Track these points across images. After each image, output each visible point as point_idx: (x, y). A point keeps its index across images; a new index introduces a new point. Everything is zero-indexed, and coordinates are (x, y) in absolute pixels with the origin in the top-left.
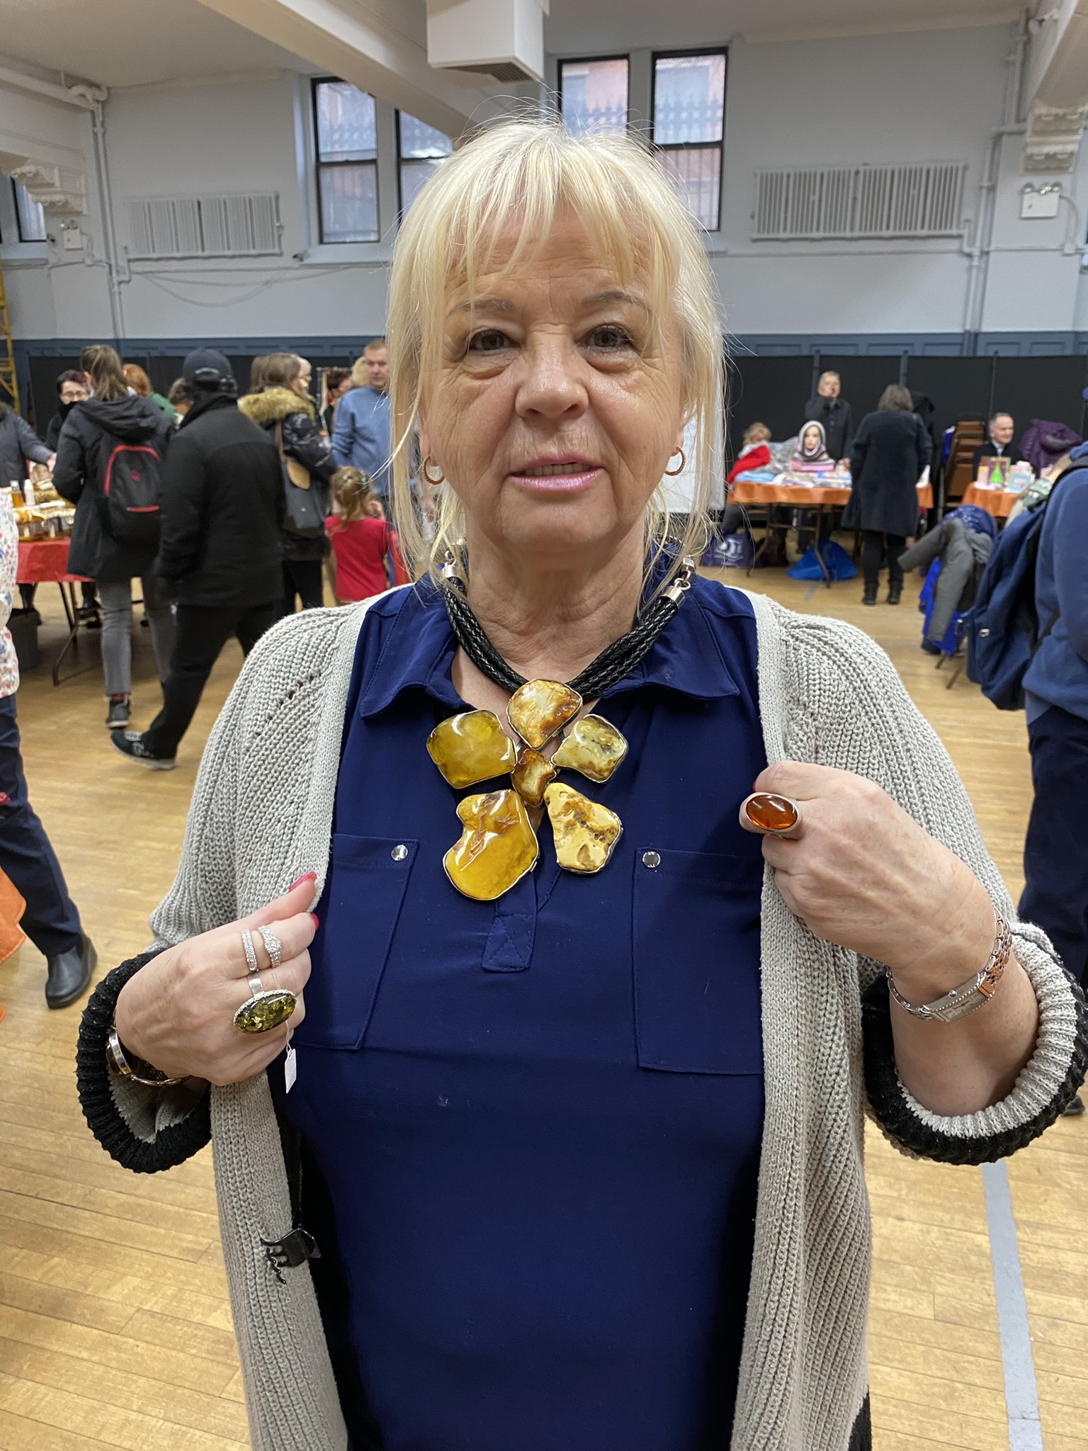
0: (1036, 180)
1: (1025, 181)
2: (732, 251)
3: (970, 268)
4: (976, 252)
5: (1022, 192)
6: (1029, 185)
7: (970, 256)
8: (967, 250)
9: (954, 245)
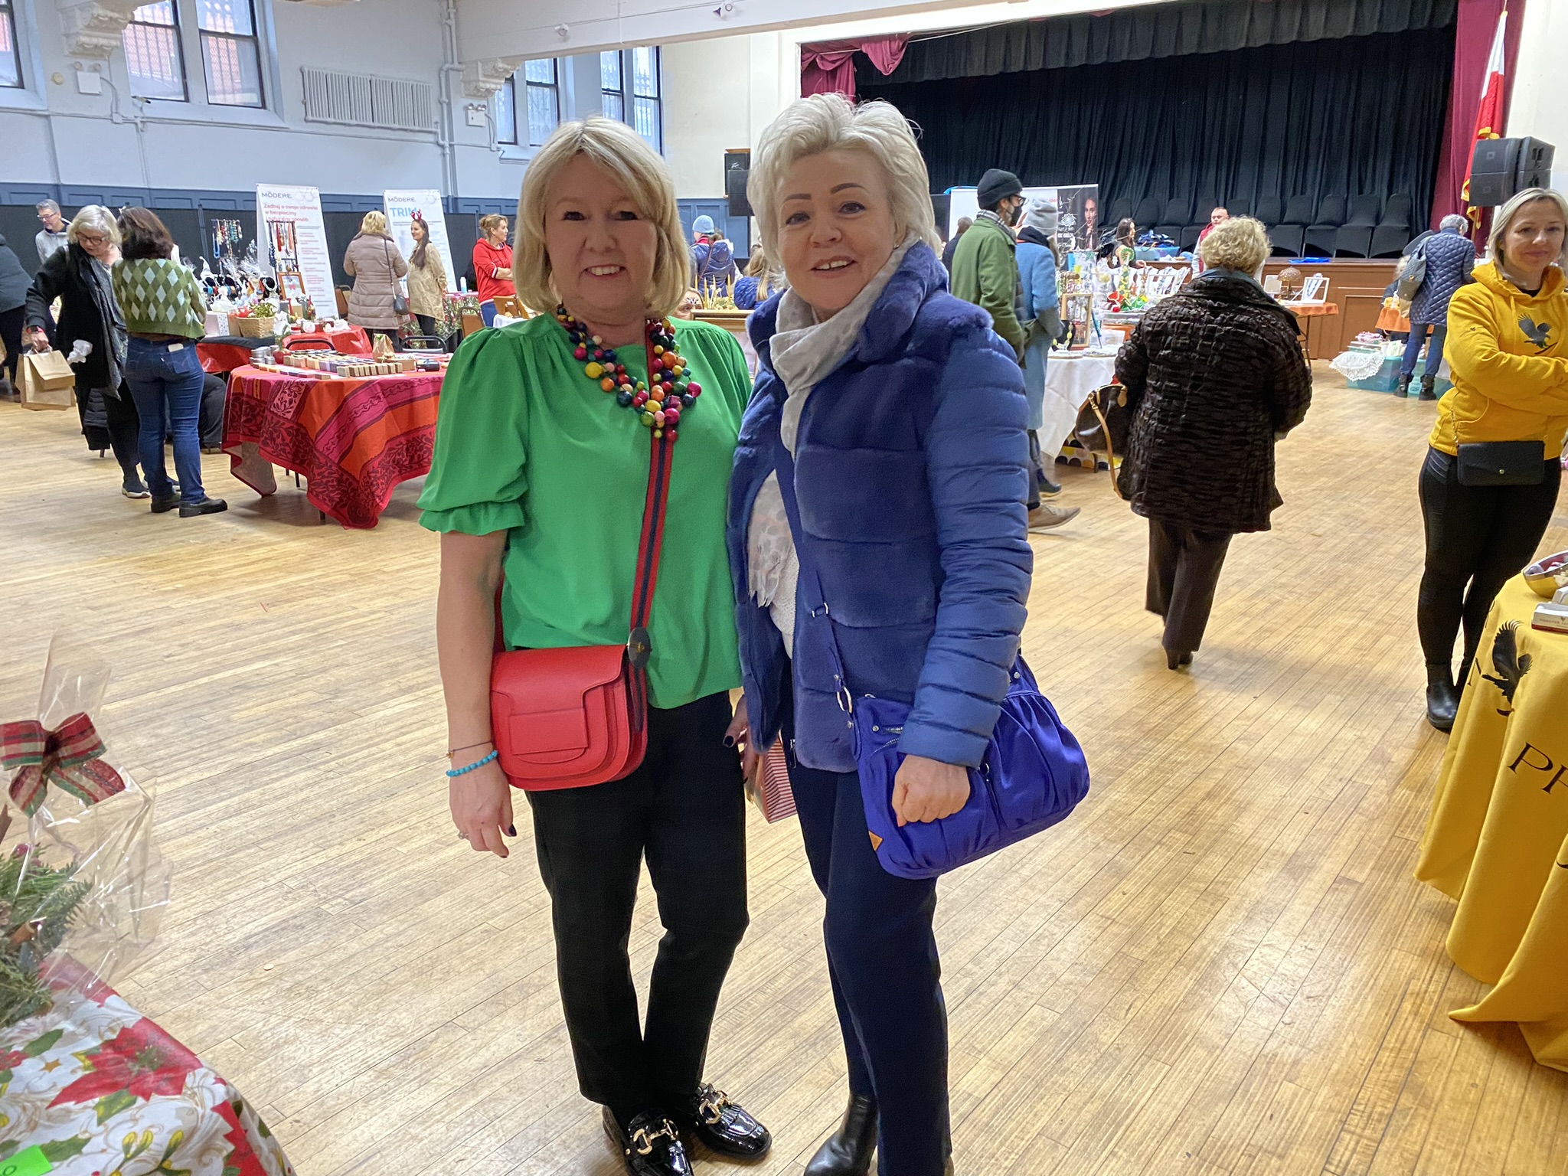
0: (476, 103)
1: (468, 101)
2: (292, 128)
3: (444, 155)
4: (447, 145)
5: (466, 108)
6: (472, 105)
7: (443, 147)
8: (441, 142)
9: (431, 138)
